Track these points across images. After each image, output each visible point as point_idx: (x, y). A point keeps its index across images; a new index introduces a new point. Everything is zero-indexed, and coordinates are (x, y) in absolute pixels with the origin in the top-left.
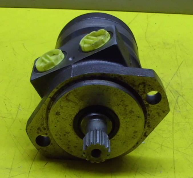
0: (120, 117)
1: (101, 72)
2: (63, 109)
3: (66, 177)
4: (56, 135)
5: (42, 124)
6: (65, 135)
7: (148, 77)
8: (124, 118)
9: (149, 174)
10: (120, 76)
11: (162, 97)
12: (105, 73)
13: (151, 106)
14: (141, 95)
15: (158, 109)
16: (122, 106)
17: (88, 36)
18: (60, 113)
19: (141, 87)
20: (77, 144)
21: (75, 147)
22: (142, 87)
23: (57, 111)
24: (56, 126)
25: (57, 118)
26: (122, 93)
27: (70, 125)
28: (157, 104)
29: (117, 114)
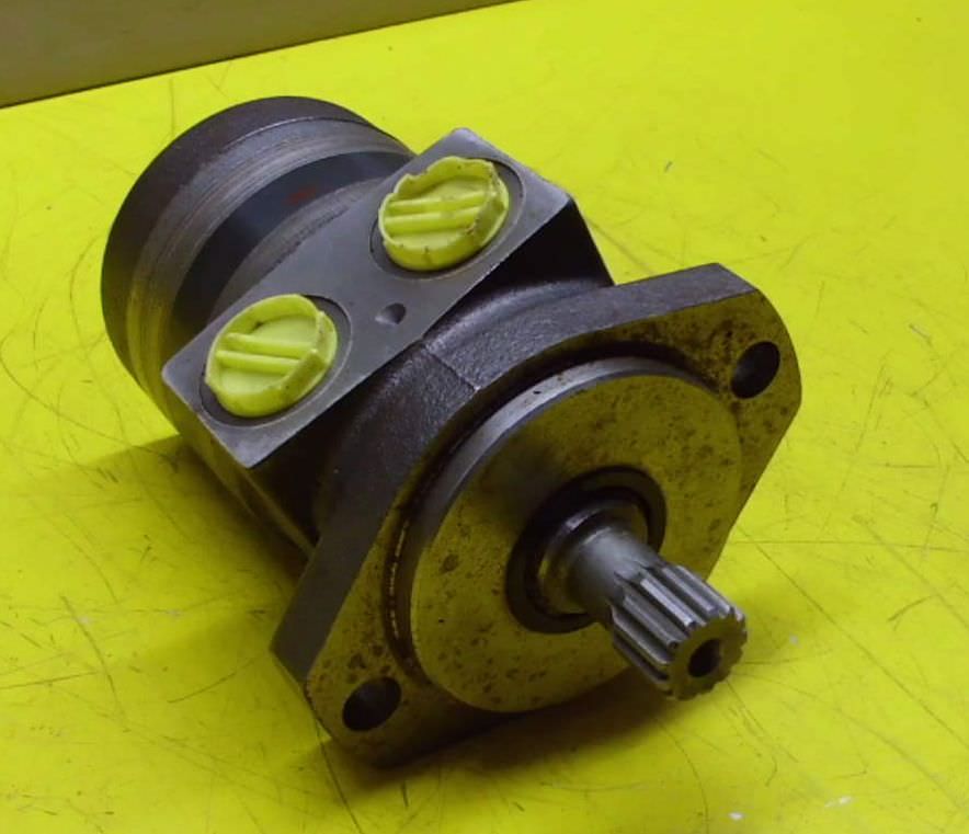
0: (669, 488)
1: (582, 330)
2: (469, 538)
3: (521, 809)
4: (442, 657)
5: (368, 636)
6: (475, 642)
7: (740, 295)
8: (681, 485)
9: (769, 663)
10: (652, 326)
11: (782, 356)
12: (597, 328)
13: (748, 405)
14: (717, 374)
15: (767, 407)
16: (676, 439)
17: (391, 201)
18: (460, 559)
19: (719, 340)
20: (518, 658)
21: (511, 674)
22: (721, 341)
23: (447, 554)
24: (441, 621)
25: (447, 582)
26: (677, 389)
27: (495, 592)
28: (766, 391)
29: (657, 479)
